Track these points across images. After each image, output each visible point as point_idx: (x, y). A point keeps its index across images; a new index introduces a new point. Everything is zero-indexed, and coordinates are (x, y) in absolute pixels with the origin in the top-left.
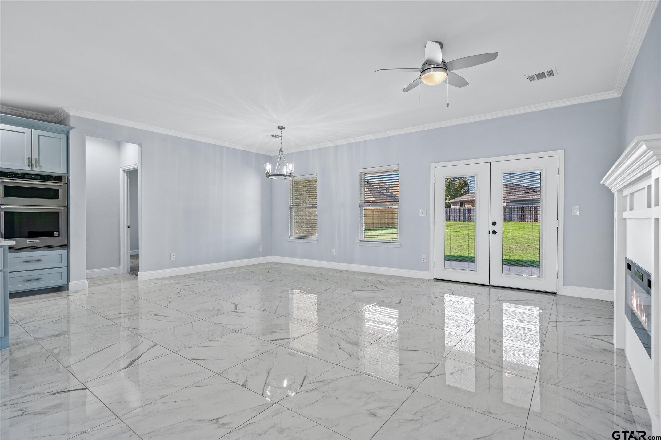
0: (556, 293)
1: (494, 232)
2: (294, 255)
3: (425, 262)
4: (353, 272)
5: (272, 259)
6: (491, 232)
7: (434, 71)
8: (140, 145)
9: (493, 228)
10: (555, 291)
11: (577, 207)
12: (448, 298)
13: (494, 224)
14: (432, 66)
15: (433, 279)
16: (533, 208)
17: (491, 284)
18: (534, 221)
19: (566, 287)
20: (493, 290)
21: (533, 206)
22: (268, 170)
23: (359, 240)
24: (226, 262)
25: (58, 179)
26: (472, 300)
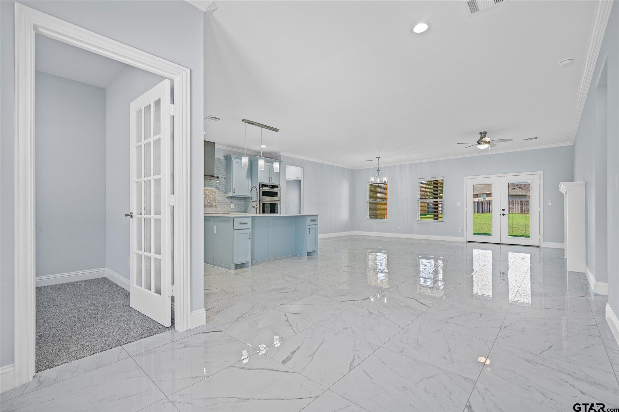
0: (539, 246)
1: (503, 215)
2: (371, 230)
3: (461, 232)
4: (413, 239)
5: (355, 233)
6: (502, 215)
7: (483, 144)
8: (302, 168)
9: (503, 212)
10: (539, 245)
11: (551, 201)
12: (475, 251)
13: (503, 210)
14: (483, 142)
15: (466, 241)
16: (520, 202)
17: (501, 243)
18: (521, 213)
19: (544, 243)
20: (502, 246)
21: (520, 201)
22: (372, 180)
23: (417, 220)
24: (335, 233)
25: (277, 187)
26: (490, 252)
